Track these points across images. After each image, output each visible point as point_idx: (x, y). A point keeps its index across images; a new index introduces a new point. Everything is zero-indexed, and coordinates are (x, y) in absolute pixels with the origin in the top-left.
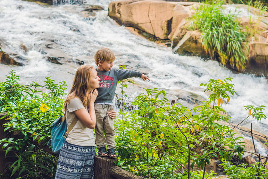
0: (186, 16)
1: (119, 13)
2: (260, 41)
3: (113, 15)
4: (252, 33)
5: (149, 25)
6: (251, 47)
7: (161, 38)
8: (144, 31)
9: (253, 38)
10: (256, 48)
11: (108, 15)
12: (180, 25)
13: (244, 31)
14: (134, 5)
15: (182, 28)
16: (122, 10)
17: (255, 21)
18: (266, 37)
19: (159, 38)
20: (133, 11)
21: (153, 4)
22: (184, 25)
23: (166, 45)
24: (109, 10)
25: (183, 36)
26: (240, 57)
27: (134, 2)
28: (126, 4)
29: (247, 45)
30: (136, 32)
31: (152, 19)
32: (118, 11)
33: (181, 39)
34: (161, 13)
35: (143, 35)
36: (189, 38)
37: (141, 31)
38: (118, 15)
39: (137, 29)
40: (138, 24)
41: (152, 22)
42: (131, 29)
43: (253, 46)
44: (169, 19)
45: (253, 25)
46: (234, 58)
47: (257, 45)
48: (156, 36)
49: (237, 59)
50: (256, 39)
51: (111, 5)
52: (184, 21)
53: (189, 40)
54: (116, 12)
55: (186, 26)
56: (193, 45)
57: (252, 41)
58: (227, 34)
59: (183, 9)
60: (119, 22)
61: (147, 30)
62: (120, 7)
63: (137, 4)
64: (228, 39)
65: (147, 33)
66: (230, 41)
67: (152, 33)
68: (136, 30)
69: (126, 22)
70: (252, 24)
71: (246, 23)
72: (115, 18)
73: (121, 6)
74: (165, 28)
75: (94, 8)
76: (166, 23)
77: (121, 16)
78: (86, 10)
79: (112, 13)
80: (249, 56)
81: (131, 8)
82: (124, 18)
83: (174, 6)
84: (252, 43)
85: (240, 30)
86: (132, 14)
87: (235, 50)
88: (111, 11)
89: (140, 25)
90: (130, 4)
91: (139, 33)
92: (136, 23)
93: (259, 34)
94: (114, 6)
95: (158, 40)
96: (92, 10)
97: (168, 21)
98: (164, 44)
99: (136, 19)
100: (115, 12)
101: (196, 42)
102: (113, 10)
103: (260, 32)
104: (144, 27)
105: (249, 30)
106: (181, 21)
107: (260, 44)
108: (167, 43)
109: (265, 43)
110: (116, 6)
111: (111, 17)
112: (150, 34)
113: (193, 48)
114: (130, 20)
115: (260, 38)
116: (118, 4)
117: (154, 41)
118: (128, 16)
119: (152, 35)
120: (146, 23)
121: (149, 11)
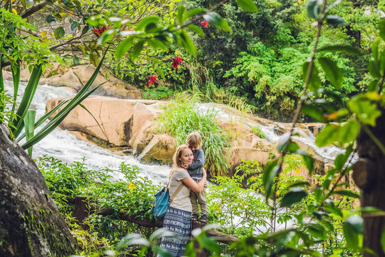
0: (150, 117)
2: (245, 145)
4: (234, 137)
6: (234, 153)
7: (116, 144)
8: (94, 136)
9: (236, 142)
10: (240, 154)
12: (144, 128)
13: (224, 133)
15: (148, 130)
17: (238, 123)
18: (251, 142)
19: (113, 145)
20: (80, 111)
21: (105, 101)
22: (149, 127)
23: (124, 152)
24: (46, 109)
25: (150, 141)
26: (221, 165)
29: (229, 151)
30: (84, 137)
31: (104, 120)
33: (147, 144)
34: (116, 113)
35: (94, 142)
36: (158, 143)
37: (91, 137)
39: (85, 133)
41: (104, 124)
42: (78, 133)
43: (237, 151)
44: (127, 120)
45: (235, 127)
46: (215, 166)
47: (241, 151)
48: (110, 142)
49: (219, 168)
50: (239, 144)
51: (51, 103)
52: (148, 123)
53: (158, 146)
55: (152, 129)
56: (163, 151)
57: (235, 145)
58: (205, 138)
59: (145, 108)
61: (98, 135)
63: (85, 102)
64: (206, 143)
65: (97, 138)
66: (209, 146)
67: (105, 138)
68: (83, 134)
69: (69, 124)
70: (233, 126)
71: (227, 125)
74: (122, 132)
76: (123, 126)
80: (232, 164)
82: (68, 120)
83: (133, 104)
84: (235, 148)
85: (221, 132)
86: (78, 115)
87: (216, 156)
88: (49, 110)
89: (88, 128)
91: (87, 138)
92: (84, 126)
93: (242, 138)
94: (54, 104)
95: (112, 147)
97: (125, 123)
98: (121, 152)
101: (166, 148)
103: (243, 136)
104: (93, 131)
105: (230, 132)
106: (144, 123)
107: (245, 150)
108: (125, 151)
109: (251, 148)
112: (102, 139)
113: (163, 156)
114: (75, 122)
115: (244, 142)
116: (59, 102)
117: (107, 148)
118: (73, 117)
119: (105, 141)
120: (96, 125)
121: (100, 111)
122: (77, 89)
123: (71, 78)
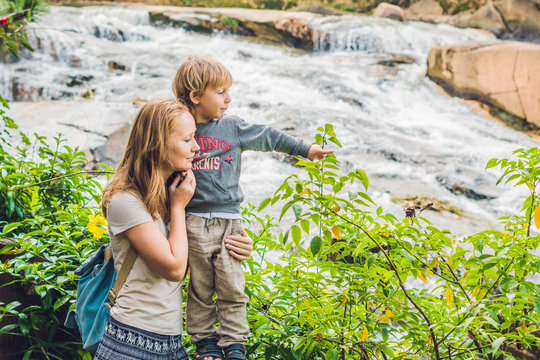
1: (449, 69)
3: (436, 74)
5: (513, 96)
7: (538, 125)
8: (502, 110)
11: (427, 75)
14: (483, 53)
16: (456, 62)
19: (534, 125)
20: (480, 67)
21: (523, 51)
24: (428, 63)
27: (483, 46)
28: (464, 50)
30: (485, 111)
31: (520, 83)
32: (448, 65)
35: (502, 120)
37: (496, 110)
38: (446, 75)
39: (489, 104)
40: (490, 94)
41: (520, 91)
42: (475, 104)
48: (529, 120)
51: (435, 52)
54: (444, 66)
60: (450, 89)
61: (509, 107)
62: (452, 56)
63: (489, 52)
65: (508, 113)
67: (519, 114)
68: (485, 106)
69: (462, 89)
72: (440, 82)
73: (455, 55)
75: (398, 58)
77: (453, 78)
79: (434, 68)
81: (476, 59)
82: (460, 81)
86: (477, 73)
88: (432, 64)
89: (493, 97)
90: (474, 52)
91: (490, 113)
92: (486, 92)
94: (439, 55)
95: (530, 129)
96: (392, 64)
99: (486, 83)
100: (440, 69)
102: (436, 64)
104: (502, 100)
110: (444, 54)
111: (431, 78)
112: (515, 116)
114: (472, 85)
116: (449, 51)
117: (522, 130)
118: (469, 77)
119: (520, 118)
120: (507, 92)
121: (515, 67)
122: (498, 32)
123: (489, 15)
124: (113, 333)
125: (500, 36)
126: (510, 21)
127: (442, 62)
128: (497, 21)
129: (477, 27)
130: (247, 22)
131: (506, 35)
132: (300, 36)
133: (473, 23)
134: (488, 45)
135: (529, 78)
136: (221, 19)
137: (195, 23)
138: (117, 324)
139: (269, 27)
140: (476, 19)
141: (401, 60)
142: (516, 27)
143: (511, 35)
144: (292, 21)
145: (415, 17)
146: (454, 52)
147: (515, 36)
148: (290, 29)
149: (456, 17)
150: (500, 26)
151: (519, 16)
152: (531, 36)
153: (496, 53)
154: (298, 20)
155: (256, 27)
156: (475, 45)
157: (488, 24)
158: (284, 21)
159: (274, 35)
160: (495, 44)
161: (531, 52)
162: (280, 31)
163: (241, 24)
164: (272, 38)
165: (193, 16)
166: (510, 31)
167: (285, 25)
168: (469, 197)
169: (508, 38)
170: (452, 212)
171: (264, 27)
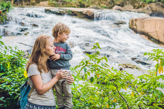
1: (136, 25)
3: (132, 27)
5: (155, 33)
8: (152, 38)
11: (129, 27)
14: (146, 21)
19: (162, 42)
20: (145, 25)
21: (158, 20)
24: (129, 24)
27: (146, 18)
28: (140, 19)
30: (147, 38)
31: (157, 29)
32: (135, 24)
34: (163, 26)
35: (152, 40)
37: (150, 38)
38: (135, 27)
40: (148, 33)
41: (157, 32)
42: (143, 36)
48: (160, 41)
51: (131, 20)
54: (134, 25)
60: (136, 31)
61: (154, 37)
62: (136, 22)
63: (148, 20)
65: (154, 39)
67: (157, 39)
68: (147, 36)
69: (140, 31)
72: (133, 29)
73: (137, 21)
77: (137, 28)
78: (115, 24)
79: (131, 25)
81: (144, 22)
82: (139, 29)
86: (144, 26)
88: (131, 24)
89: (149, 34)
90: (143, 20)
92: (147, 32)
94: (132, 21)
95: (161, 43)
99: (147, 29)
100: (133, 25)
104: (152, 35)
110: (134, 21)
112: (156, 40)
114: (143, 30)
116: (135, 20)
117: (158, 44)
118: (142, 28)
119: (157, 40)
120: (153, 32)
121: (155, 24)
124: (29, 106)
125: (151, 15)
126: (154, 11)
127: (133, 23)
128: (150, 11)
129: (144, 13)
130: (74, 12)
131: (153, 15)
132: (90, 16)
133: (143, 11)
134: (147, 18)
135: (160, 28)
136: (67, 11)
137: (59, 12)
138: (30, 103)
139: (81, 13)
140: (144, 10)
141: (121, 23)
142: (156, 13)
143: (154, 15)
144: (88, 11)
145: (125, 10)
146: (137, 20)
147: (156, 15)
148: (87, 14)
149: (138, 10)
150: (151, 12)
151: (157, 9)
152: (160, 15)
153: (150, 21)
154: (90, 11)
155: (77, 13)
156: (143, 18)
157: (148, 12)
158: (86, 11)
159: (83, 15)
160: (150, 18)
161: (160, 20)
162: (84, 14)
163: (72, 12)
164: (82, 16)
165: (58, 10)
166: (154, 14)
167: (86, 12)
168: (142, 64)
169: (153, 16)
170: (137, 68)
171: (80, 13)
